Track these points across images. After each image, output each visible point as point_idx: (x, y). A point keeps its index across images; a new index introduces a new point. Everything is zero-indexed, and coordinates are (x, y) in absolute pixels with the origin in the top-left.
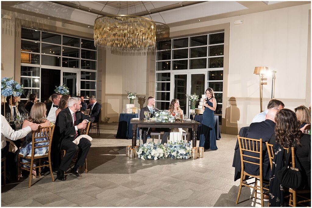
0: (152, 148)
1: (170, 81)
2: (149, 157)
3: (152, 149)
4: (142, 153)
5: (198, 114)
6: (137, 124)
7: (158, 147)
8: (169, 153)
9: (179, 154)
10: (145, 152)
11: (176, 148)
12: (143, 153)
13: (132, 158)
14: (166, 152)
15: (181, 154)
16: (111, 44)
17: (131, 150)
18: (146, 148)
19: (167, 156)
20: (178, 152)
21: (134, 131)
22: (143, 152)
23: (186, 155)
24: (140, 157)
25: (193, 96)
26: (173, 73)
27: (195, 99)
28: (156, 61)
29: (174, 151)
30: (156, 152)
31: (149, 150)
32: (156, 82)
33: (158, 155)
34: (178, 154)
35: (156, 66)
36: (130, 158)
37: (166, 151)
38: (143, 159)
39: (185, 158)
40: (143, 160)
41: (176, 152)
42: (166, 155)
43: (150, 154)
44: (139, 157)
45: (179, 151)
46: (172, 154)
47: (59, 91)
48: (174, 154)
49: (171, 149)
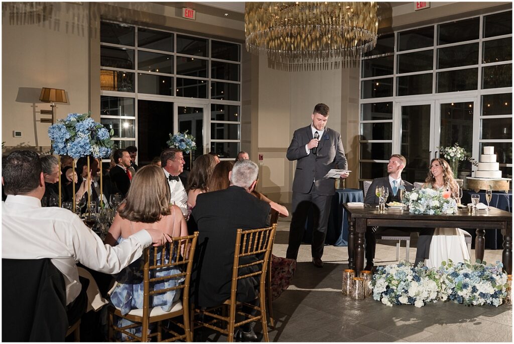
0: (410, 278)
1: (392, 119)
2: (404, 300)
3: (410, 280)
4: (385, 290)
5: (478, 189)
6: (367, 219)
7: (424, 274)
8: (450, 292)
9: (477, 294)
10: (395, 288)
11: (468, 279)
12: (388, 290)
13: (360, 300)
14: (443, 288)
15: (483, 295)
16: (276, 44)
17: (357, 281)
18: (395, 277)
19: (445, 298)
20: (474, 290)
21: (360, 235)
22: (388, 287)
23: (495, 296)
24: (379, 300)
25: (454, 151)
26: (399, 102)
27: (459, 156)
28: (361, 79)
29: (465, 286)
30: (421, 289)
31: (402, 283)
32: (361, 121)
33: (425, 295)
34: (475, 294)
35: (360, 88)
36: (353, 299)
37: (444, 286)
38: (389, 304)
39: (492, 302)
40: (389, 307)
41: (470, 289)
42: (443, 296)
43: (406, 292)
44: (377, 297)
45: (478, 287)
46: (460, 293)
47: (177, 145)
48: (465, 293)
49: (456, 280)
